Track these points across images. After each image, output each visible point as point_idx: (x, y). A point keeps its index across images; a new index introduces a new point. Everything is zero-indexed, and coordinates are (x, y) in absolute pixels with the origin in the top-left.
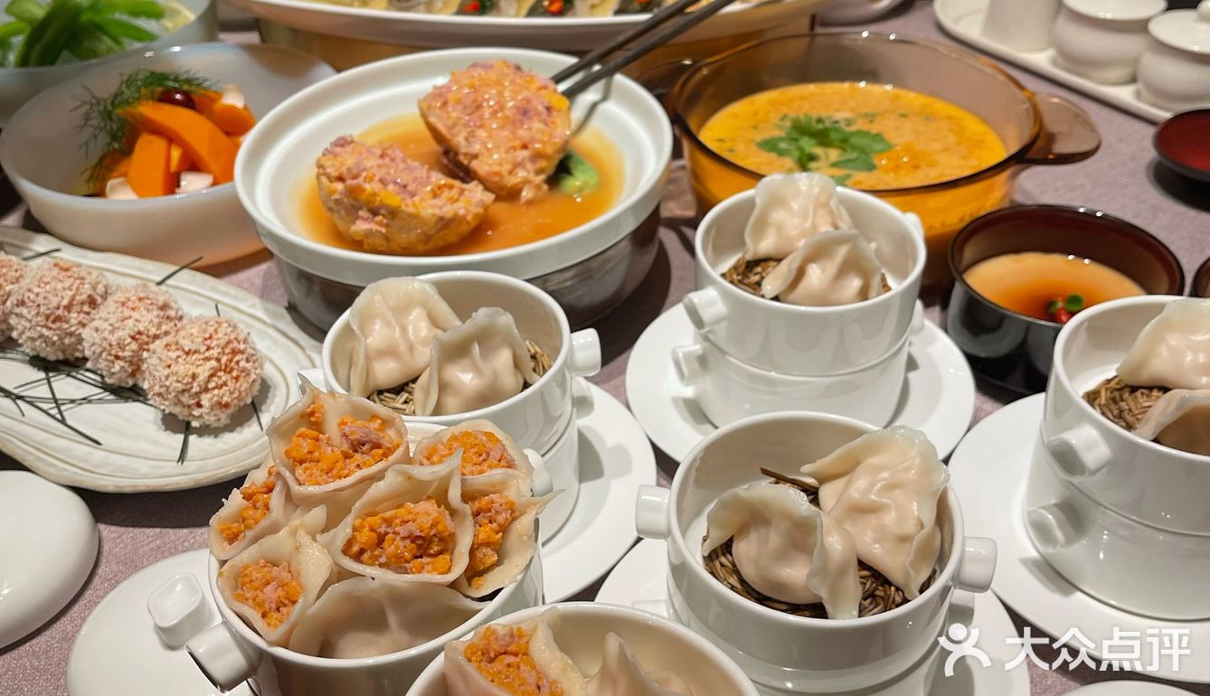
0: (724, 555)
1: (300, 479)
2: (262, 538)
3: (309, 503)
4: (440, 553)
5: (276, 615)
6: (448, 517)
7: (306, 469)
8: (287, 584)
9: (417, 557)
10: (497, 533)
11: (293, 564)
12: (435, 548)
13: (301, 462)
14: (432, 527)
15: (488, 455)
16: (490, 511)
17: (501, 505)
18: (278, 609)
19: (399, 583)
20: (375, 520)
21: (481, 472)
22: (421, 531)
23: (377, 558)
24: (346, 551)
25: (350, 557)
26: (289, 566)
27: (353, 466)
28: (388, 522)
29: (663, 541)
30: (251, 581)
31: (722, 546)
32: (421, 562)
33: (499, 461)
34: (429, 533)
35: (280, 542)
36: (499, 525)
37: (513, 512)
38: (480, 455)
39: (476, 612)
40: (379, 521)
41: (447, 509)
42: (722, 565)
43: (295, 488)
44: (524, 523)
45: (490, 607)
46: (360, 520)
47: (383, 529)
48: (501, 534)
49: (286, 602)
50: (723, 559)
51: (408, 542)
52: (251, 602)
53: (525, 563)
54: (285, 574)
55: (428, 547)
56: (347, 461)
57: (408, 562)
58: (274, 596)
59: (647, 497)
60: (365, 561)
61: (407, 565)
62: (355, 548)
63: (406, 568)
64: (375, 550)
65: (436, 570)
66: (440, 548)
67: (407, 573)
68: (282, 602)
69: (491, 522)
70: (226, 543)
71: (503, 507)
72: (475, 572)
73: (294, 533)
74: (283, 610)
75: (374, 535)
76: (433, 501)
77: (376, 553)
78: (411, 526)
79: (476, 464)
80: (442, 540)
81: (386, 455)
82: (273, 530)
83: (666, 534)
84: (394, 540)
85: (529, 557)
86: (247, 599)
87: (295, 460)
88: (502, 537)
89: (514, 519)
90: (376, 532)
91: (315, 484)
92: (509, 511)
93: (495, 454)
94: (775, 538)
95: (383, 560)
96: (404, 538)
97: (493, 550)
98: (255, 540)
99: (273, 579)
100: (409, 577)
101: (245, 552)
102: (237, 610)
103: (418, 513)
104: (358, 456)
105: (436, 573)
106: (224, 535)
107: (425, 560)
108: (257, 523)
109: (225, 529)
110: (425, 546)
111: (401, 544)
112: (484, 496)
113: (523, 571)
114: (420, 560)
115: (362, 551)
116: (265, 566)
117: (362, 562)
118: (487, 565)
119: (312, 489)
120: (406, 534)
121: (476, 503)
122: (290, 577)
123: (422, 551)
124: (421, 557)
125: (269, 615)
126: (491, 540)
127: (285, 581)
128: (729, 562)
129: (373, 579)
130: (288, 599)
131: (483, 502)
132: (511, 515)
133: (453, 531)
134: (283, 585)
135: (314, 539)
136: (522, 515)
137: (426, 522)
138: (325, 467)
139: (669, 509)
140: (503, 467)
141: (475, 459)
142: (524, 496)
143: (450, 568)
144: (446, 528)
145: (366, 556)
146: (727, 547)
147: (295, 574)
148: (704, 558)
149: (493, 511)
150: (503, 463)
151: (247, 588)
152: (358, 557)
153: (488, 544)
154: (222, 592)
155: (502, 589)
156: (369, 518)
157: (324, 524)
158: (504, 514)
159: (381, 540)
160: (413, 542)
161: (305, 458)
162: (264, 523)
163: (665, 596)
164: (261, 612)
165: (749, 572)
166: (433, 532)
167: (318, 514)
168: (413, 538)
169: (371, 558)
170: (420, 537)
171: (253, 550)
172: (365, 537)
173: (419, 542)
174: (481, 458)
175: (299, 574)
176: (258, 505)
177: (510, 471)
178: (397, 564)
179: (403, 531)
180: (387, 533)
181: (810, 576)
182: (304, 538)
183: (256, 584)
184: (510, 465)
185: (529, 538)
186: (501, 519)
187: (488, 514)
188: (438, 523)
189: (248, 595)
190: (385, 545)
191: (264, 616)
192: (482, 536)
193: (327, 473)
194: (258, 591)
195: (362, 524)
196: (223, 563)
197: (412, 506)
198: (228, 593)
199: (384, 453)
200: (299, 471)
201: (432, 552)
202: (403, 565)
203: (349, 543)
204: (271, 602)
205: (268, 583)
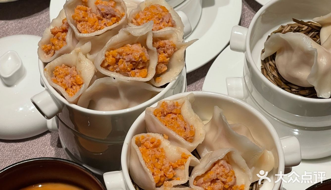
0: (271, 60)
1: (80, 29)
2: (63, 54)
3: (84, 41)
4: (143, 68)
5: (71, 89)
6: (146, 52)
7: (82, 25)
8: (75, 76)
9: (132, 69)
10: (167, 57)
11: (77, 67)
12: (141, 66)
13: (80, 22)
14: (140, 57)
15: (163, 19)
16: (164, 47)
17: (169, 46)
18: (72, 87)
19: (125, 81)
20: (114, 52)
21: (160, 29)
22: (135, 59)
23: (115, 69)
24: (102, 65)
25: (104, 68)
26: (76, 68)
27: (103, 25)
28: (120, 54)
29: (243, 53)
30: (59, 74)
31: (271, 56)
32: (135, 72)
33: (168, 23)
34: (138, 60)
35: (71, 57)
36: (168, 54)
37: (175, 48)
38: (159, 19)
39: (158, 93)
40: (117, 54)
41: (145, 48)
42: (270, 65)
43: (78, 34)
44: (179, 53)
45: (164, 91)
46: (108, 52)
47: (118, 57)
48: (169, 58)
49: (75, 84)
50: (271, 62)
51: (129, 63)
52: (60, 84)
53: (179, 72)
54: (74, 72)
55: (138, 66)
56: (100, 21)
57: (129, 71)
58: (70, 81)
59: (236, 32)
60: (110, 69)
61: (128, 73)
62: (106, 64)
63: (128, 74)
64: (114, 66)
65: (141, 76)
66: (143, 66)
67: (129, 76)
68: (73, 84)
69: (164, 52)
70: (45, 54)
71: (170, 47)
72: (158, 75)
73: (77, 53)
74: (74, 87)
75: (114, 59)
76: (140, 45)
77: (115, 67)
78: (131, 57)
79: (157, 24)
80: (144, 63)
81: (117, 21)
82: (68, 51)
83: (244, 51)
84: (123, 62)
85: (181, 69)
86: (58, 82)
87: (77, 21)
88: (170, 60)
89: (175, 51)
90: (115, 58)
91: (86, 33)
92: (173, 49)
93: (166, 19)
94: (295, 58)
95: (118, 70)
96: (127, 62)
97: (165, 65)
98: (60, 55)
99: (69, 73)
100: (130, 78)
101: (55, 60)
102: (53, 86)
103: (133, 50)
104: (105, 20)
105: (141, 77)
106: (44, 50)
107: (136, 71)
108: (60, 48)
109: (45, 48)
110: (136, 65)
111: (126, 64)
112: (162, 40)
113: (179, 75)
114: (134, 70)
115: (109, 66)
116: (65, 67)
117: (109, 70)
118: (162, 72)
119: (85, 35)
120: (128, 60)
121: (158, 43)
122: (76, 73)
123: (135, 67)
124: (134, 69)
125: (68, 89)
126: (164, 61)
127: (74, 75)
128: (273, 63)
129: (114, 78)
130: (76, 83)
131: (161, 43)
132: (174, 50)
133: (149, 59)
134: (73, 77)
135: (86, 57)
136: (178, 49)
137: (137, 55)
138: (90, 25)
139: (246, 39)
140: (170, 26)
141: (157, 22)
142: (180, 42)
143: (147, 75)
144: (146, 58)
145: (111, 68)
146: (273, 57)
147: (79, 73)
148: (262, 61)
149: (166, 48)
150: (170, 24)
151: (58, 77)
152: (107, 68)
153: (163, 63)
154: (47, 78)
155: (169, 83)
156: (112, 51)
157: (90, 50)
158: (170, 50)
159: (117, 61)
160: (131, 63)
161: (81, 20)
162: (64, 48)
163: (241, 75)
164: (65, 88)
165: (282, 71)
166: (140, 59)
167: (88, 46)
168: (132, 62)
169: (113, 68)
170: (134, 61)
171: (59, 60)
172: (111, 60)
173: (134, 63)
174: (160, 21)
175: (80, 73)
176: (59, 38)
177: (173, 29)
178: (124, 72)
179: (127, 58)
180: (120, 59)
181: (310, 76)
182: (81, 56)
183: (62, 75)
184: (173, 26)
185: (182, 61)
186: (169, 52)
187: (164, 49)
188: (142, 56)
189: (59, 80)
190: (119, 63)
191: (66, 89)
192: (161, 59)
193: (91, 27)
194: (63, 79)
195: (109, 54)
196: (45, 64)
197: (130, 46)
198: (49, 78)
199: (117, 19)
200: (79, 25)
201: (139, 67)
202: (127, 73)
203: (104, 62)
204: (69, 84)
205: (66, 75)
